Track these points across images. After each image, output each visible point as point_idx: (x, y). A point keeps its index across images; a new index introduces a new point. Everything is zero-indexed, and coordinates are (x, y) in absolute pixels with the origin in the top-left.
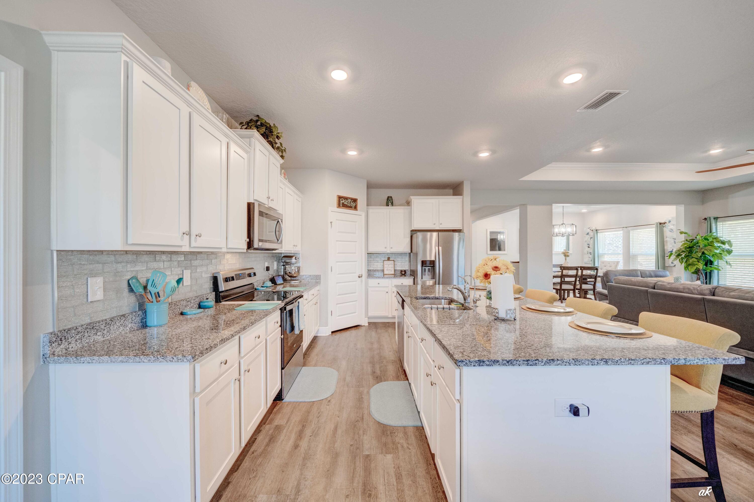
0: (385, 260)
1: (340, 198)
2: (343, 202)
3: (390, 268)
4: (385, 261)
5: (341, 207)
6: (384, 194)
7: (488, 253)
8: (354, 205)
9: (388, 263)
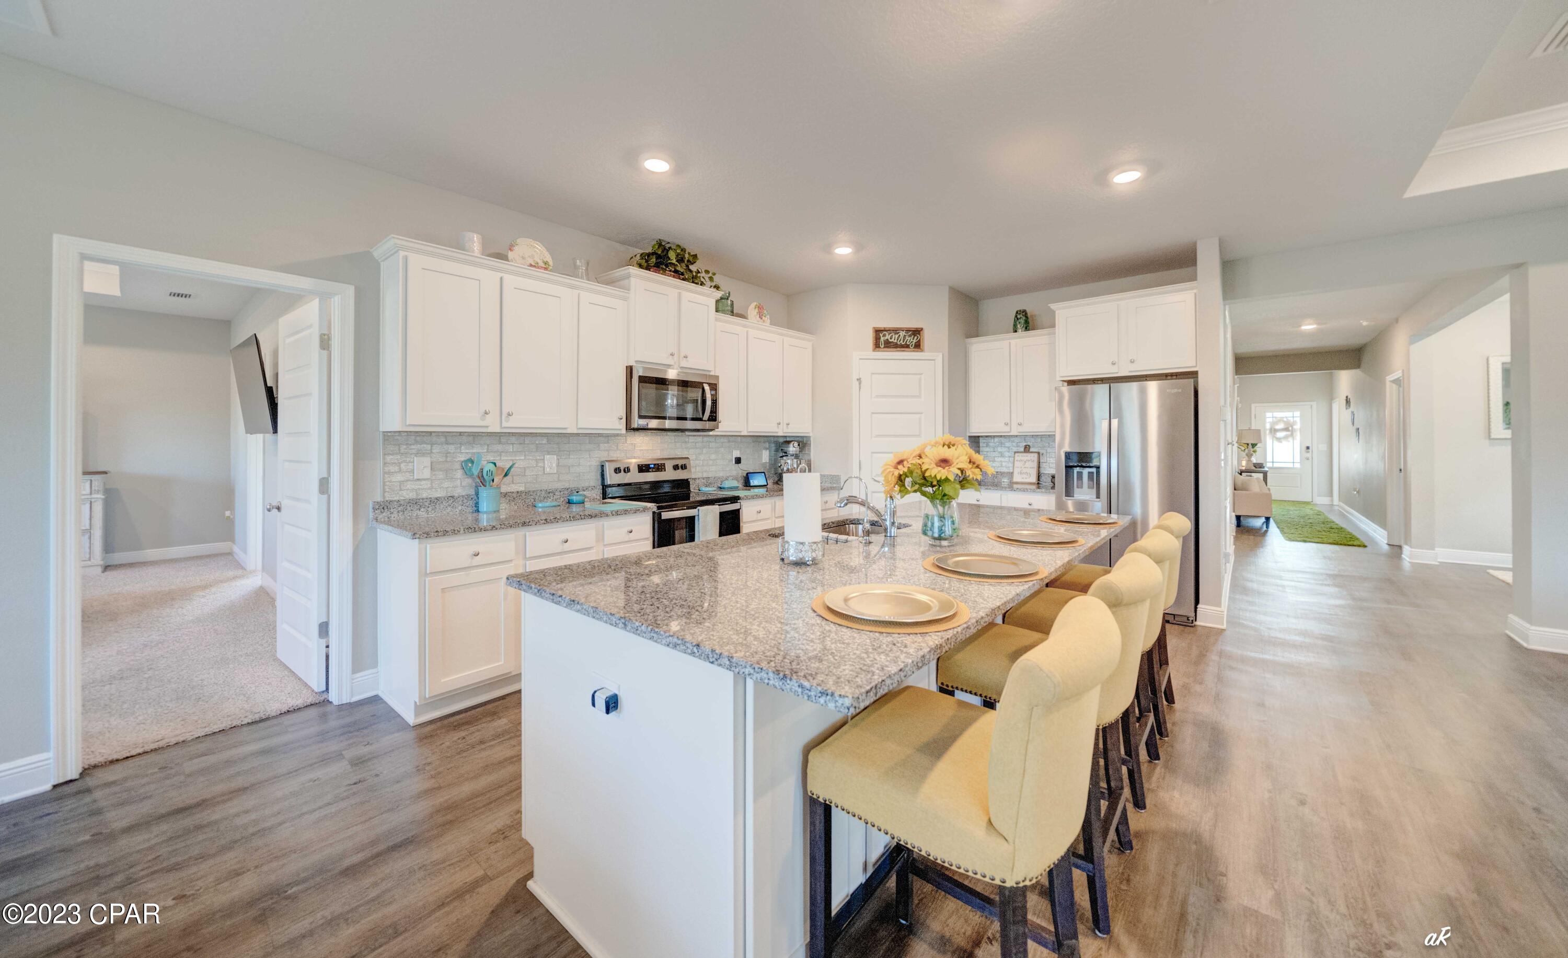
0: (1018, 452)
1: (878, 332)
2: (886, 338)
3: (1029, 470)
4: (1016, 454)
5: (880, 349)
6: (1009, 306)
7: (1493, 436)
8: (915, 341)
9: (1023, 458)
